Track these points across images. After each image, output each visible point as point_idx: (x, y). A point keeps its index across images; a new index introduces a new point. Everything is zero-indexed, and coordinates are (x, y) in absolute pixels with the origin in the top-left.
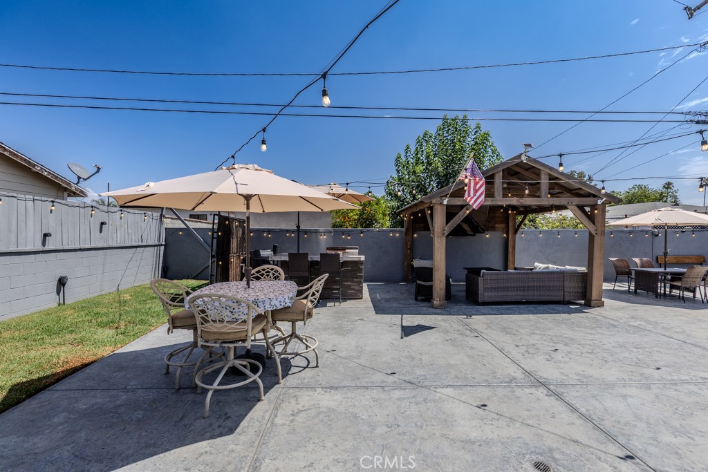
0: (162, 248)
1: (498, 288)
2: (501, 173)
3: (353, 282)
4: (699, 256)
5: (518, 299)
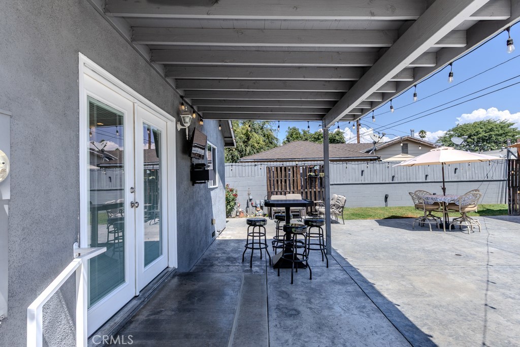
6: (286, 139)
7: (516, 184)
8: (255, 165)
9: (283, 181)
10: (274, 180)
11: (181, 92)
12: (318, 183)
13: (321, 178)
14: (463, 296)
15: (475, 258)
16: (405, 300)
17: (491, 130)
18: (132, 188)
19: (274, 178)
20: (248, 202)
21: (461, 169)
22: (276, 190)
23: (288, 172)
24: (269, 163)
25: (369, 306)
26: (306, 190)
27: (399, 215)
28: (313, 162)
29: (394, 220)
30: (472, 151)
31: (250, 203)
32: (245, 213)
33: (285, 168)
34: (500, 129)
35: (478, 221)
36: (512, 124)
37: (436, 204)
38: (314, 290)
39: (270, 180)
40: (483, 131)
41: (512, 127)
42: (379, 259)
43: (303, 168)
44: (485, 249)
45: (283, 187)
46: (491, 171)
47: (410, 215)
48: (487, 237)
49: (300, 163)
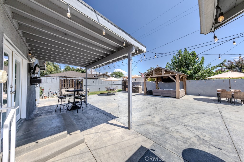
2: (154, 71)
3: (138, 90)
6: (64, 69)
7: (123, 85)
8: (54, 78)
9: (67, 84)
10: (63, 84)
11: (29, 48)
12: (80, 85)
13: (81, 83)
14: (115, 106)
15: (117, 100)
16: (106, 109)
17: (120, 74)
18: (11, 86)
19: (63, 83)
20: (49, 92)
21: (115, 82)
22: (64, 87)
23: (69, 81)
24: (60, 78)
25: (99, 112)
26: (76, 87)
27: (102, 93)
28: (78, 79)
29: (101, 94)
30: (117, 78)
31: (50, 93)
32: (47, 97)
33: (68, 80)
35: (117, 93)
37: (110, 90)
38: (84, 113)
39: (61, 84)
40: (118, 74)
42: (99, 103)
43: (75, 80)
44: (118, 98)
45: (67, 86)
46: (120, 82)
47: (105, 93)
48: (119, 96)
49: (73, 79)
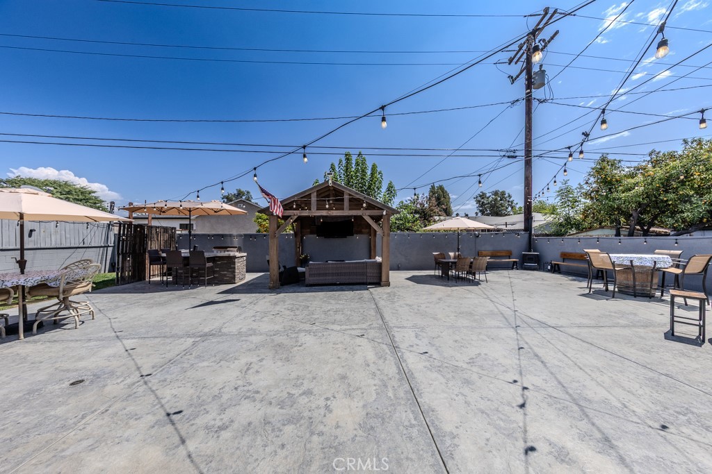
0: (110, 250)
1: (319, 274)
2: (315, 194)
3: (228, 271)
4: (508, 251)
5: (334, 282)
7: (126, 251)
15: (113, 374)
21: (42, 231)
34: (80, 194)
36: (94, 192)
40: (57, 192)
41: (93, 194)
46: (89, 235)
48: (109, 325)
